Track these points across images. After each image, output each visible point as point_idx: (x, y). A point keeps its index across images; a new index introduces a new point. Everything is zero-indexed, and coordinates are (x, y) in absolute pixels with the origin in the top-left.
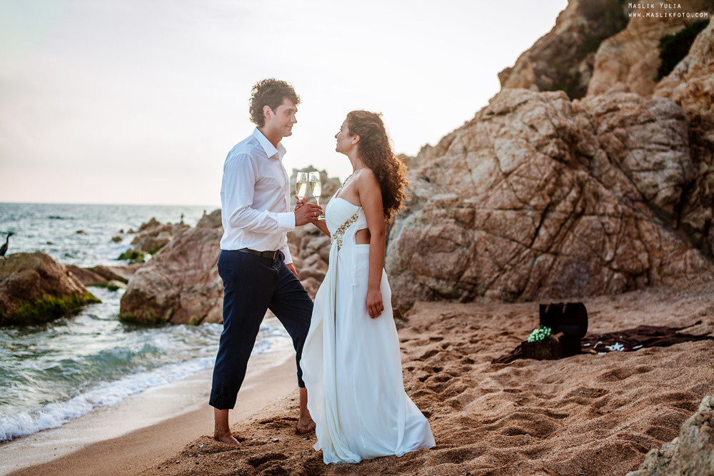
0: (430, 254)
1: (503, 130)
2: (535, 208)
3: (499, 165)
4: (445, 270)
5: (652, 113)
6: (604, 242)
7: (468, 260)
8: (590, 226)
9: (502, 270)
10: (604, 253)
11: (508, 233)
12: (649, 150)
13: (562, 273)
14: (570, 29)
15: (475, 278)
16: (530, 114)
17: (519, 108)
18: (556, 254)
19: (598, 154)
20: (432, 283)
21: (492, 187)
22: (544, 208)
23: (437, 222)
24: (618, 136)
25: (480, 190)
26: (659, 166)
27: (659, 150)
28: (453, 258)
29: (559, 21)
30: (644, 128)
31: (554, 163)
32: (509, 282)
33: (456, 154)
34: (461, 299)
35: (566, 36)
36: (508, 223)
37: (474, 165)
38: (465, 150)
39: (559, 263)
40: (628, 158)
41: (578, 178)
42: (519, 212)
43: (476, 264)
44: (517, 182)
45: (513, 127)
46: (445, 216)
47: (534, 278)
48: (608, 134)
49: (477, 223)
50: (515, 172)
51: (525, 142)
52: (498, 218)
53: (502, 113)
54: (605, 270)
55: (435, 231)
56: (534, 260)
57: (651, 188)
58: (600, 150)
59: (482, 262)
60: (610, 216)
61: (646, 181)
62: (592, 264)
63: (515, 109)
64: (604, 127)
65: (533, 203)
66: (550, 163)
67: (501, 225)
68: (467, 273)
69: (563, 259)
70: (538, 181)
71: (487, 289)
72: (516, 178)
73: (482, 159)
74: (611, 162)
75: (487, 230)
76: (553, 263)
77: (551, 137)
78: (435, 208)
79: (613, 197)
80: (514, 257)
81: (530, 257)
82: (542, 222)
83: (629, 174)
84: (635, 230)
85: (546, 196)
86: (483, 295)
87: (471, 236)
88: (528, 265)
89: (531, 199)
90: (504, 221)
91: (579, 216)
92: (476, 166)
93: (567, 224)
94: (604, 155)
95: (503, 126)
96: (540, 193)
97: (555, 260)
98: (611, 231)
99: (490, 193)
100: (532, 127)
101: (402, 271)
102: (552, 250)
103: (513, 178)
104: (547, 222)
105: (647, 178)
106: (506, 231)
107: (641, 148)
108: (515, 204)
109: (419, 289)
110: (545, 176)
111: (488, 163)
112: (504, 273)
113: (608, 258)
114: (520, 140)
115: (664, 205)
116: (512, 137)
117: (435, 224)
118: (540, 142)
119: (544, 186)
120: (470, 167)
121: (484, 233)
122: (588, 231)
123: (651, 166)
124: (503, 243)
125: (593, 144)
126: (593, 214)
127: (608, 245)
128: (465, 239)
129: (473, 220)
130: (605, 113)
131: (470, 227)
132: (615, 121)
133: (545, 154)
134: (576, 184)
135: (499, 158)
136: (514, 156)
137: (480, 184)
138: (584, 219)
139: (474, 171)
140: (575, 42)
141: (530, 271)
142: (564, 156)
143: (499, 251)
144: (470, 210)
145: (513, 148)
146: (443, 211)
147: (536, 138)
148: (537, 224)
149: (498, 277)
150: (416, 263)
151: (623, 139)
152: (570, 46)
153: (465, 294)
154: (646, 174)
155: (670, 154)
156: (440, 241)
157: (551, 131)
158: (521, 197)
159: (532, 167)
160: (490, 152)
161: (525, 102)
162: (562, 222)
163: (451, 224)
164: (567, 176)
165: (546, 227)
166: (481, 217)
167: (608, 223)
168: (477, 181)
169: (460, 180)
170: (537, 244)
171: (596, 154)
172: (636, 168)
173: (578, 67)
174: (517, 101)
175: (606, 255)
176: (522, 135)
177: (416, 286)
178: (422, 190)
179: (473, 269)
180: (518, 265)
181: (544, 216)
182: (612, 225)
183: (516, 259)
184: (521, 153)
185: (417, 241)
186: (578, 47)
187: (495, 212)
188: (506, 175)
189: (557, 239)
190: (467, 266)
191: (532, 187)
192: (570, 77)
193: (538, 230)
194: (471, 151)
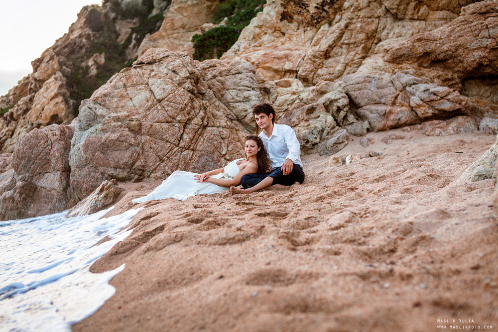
0: (109, 152)
1: (153, 73)
2: (179, 122)
3: (154, 95)
4: (121, 162)
5: (239, 68)
6: (221, 143)
7: (139, 154)
8: (213, 133)
9: (162, 160)
10: (221, 149)
11: (164, 137)
12: (239, 90)
13: (198, 162)
14: (80, 36)
15: (143, 166)
16: (172, 63)
17: (164, 60)
18: (193, 150)
19: (208, 92)
20: (111, 171)
21: (149, 109)
22: (185, 121)
23: (115, 131)
24: (218, 81)
25: (140, 111)
26: (247, 99)
27: (245, 90)
28: (127, 154)
29: (71, 30)
30: (235, 77)
31: (190, 94)
32: (167, 168)
33: (119, 88)
34: (133, 180)
35: (78, 40)
36: (164, 131)
37: (134, 95)
38: (125, 86)
39: (196, 156)
40: (226, 94)
41: (203, 105)
42: (170, 124)
43: (143, 157)
44: (168, 105)
45: (160, 72)
46: (121, 126)
47: (182, 165)
48: (213, 80)
49: (143, 131)
50: (166, 99)
51: (170, 81)
52: (158, 127)
53: (150, 63)
54: (223, 159)
55: (114, 136)
56: (181, 154)
57: (243, 112)
58: (209, 90)
59: (148, 155)
60: (224, 127)
61: (240, 108)
62: (215, 156)
63: (160, 60)
64: (210, 76)
65: (178, 118)
66: (187, 94)
67: (159, 132)
68: (138, 163)
69: (199, 153)
70: (181, 105)
71: (152, 172)
72: (166, 103)
73: (139, 91)
74: (216, 97)
75: (150, 135)
76: (192, 156)
77: (187, 78)
78: (113, 121)
79: (224, 116)
80: (168, 152)
81: (179, 152)
82: (184, 131)
83: (227, 104)
84: (237, 136)
85: (186, 115)
86: (149, 177)
87: (139, 139)
88: (178, 157)
89: (177, 116)
90: (161, 129)
91: (205, 127)
92: (135, 96)
93: (199, 132)
94: (212, 92)
95: (152, 71)
96: (182, 112)
97: (193, 154)
98: (224, 136)
99: (148, 113)
100: (174, 72)
101: (86, 165)
102: (191, 148)
103: (165, 103)
104: (187, 130)
105: (241, 106)
106: (163, 136)
107: (234, 89)
108: (167, 119)
109: (100, 176)
110: (185, 102)
111: (145, 94)
112: (162, 162)
113: (224, 153)
114: (167, 79)
115: (251, 122)
116: (160, 78)
117: (113, 132)
118: (180, 81)
119: (185, 108)
120: (131, 97)
121: (148, 137)
122: (212, 136)
123: (241, 99)
124: (162, 143)
125: (204, 86)
126: (213, 126)
127: (223, 145)
128: (136, 141)
129: (140, 129)
130: (209, 68)
131: (138, 134)
132: (216, 72)
133: (184, 88)
134: (202, 108)
135: (153, 91)
136: (164, 89)
137: (140, 107)
138: (208, 129)
139: (134, 99)
140: (84, 45)
141: (179, 161)
142: (194, 90)
143: (159, 149)
144: (137, 122)
145: (163, 85)
146: (119, 123)
147: (177, 79)
148: (182, 132)
149: (159, 165)
150: (98, 159)
151: (223, 83)
152: (81, 48)
153: (136, 177)
154: (239, 104)
155: (252, 92)
156: (118, 143)
157: (187, 75)
158: (170, 115)
159: (177, 96)
160: (145, 87)
161: (167, 56)
162: (196, 130)
163: (126, 132)
164: (197, 103)
165: (187, 134)
166: (146, 127)
167: (222, 131)
168: (137, 105)
169: (124, 105)
170: (182, 144)
171: (206, 92)
172: (232, 101)
173: (87, 63)
174: (162, 56)
175: (222, 151)
176: (168, 76)
177: (97, 174)
178: (101, 110)
179: (142, 161)
180: (172, 157)
181: (185, 127)
182: (226, 133)
183: (170, 153)
184: (169, 87)
185: (99, 144)
186: (86, 48)
187: (155, 124)
188: (160, 101)
189: (194, 141)
190: (138, 158)
191: (177, 109)
192: (82, 68)
193: (182, 135)
194: (129, 87)
